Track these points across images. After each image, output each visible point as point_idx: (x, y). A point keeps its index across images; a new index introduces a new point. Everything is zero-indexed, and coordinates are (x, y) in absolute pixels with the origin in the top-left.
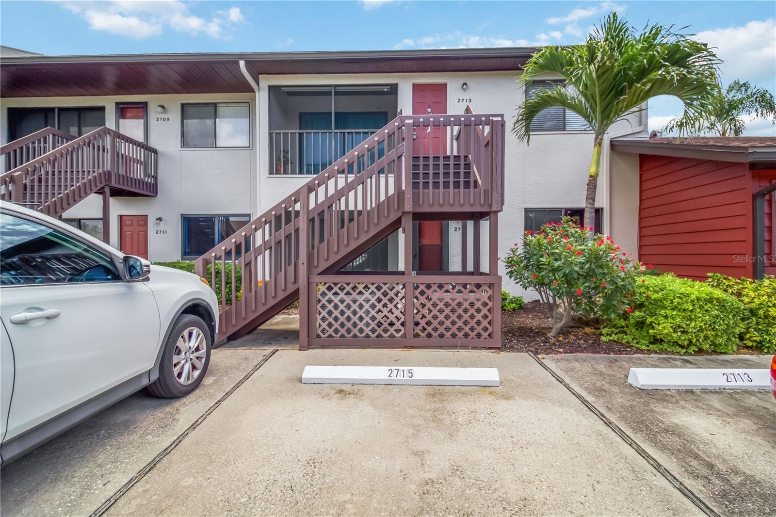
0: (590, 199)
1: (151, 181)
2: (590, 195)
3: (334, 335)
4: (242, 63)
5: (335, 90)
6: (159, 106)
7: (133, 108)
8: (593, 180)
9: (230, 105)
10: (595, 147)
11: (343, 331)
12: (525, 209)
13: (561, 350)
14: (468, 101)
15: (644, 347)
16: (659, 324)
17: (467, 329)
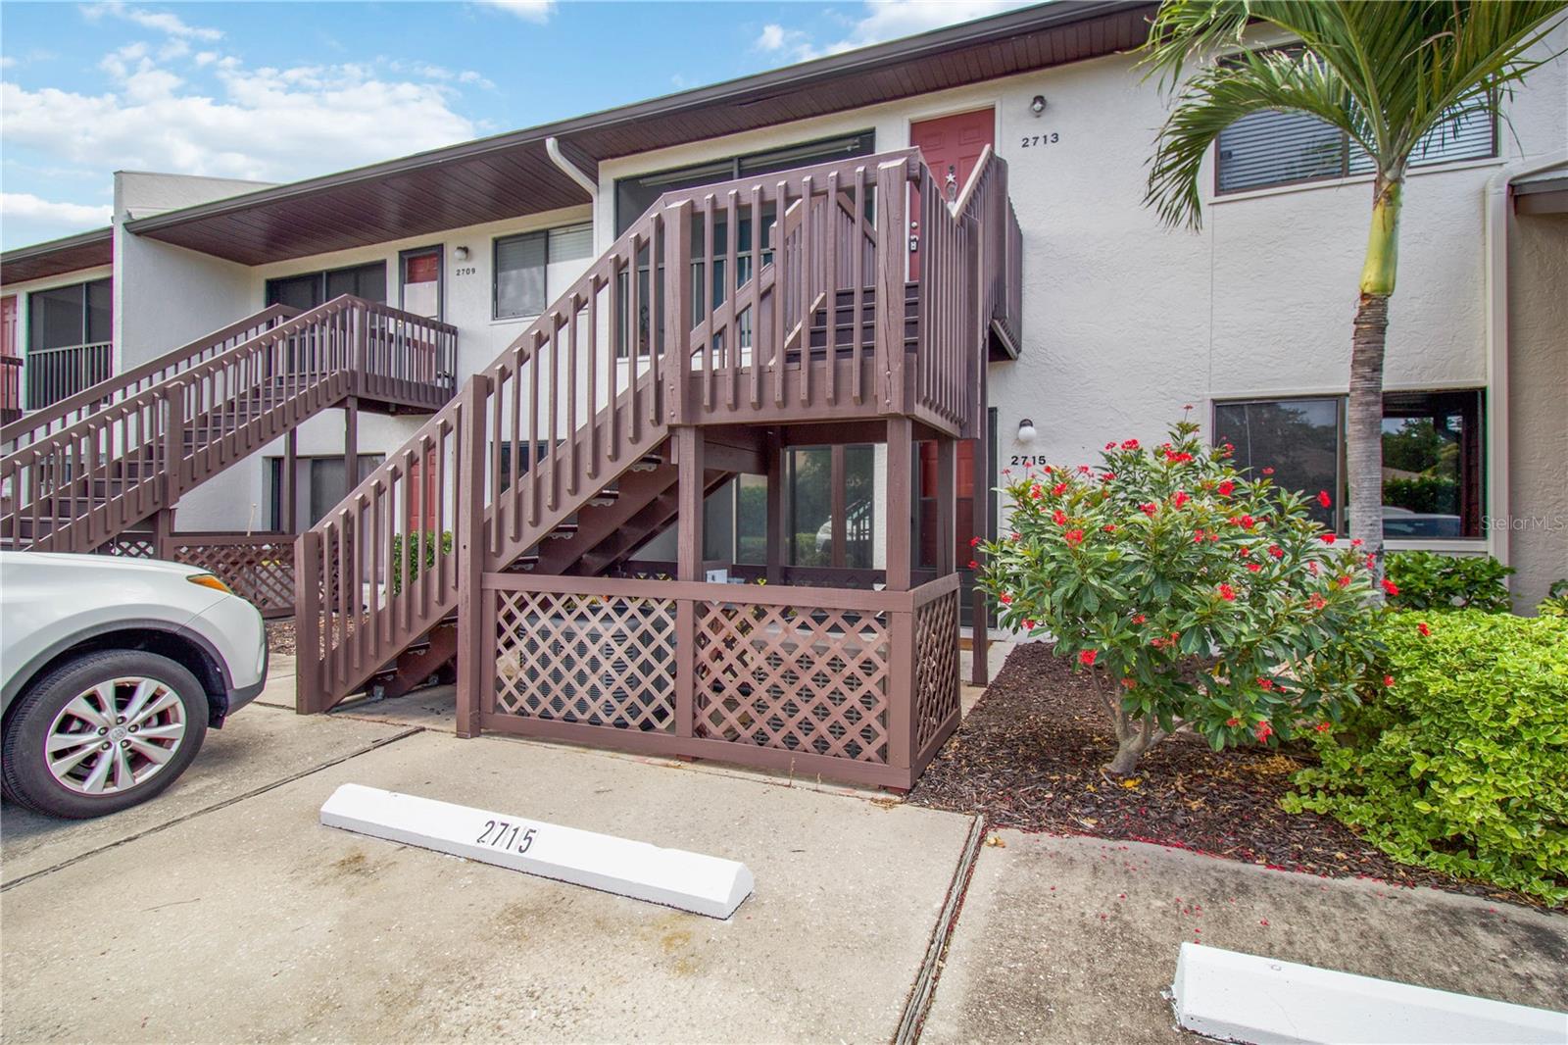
0: (1363, 364)
1: (443, 383)
2: (1363, 351)
3: (529, 709)
4: (551, 144)
5: (740, 166)
6: (459, 248)
7: (424, 257)
8: (1369, 306)
9: (571, 229)
10: (1375, 208)
11: (545, 703)
12: (1214, 401)
13: (1089, 824)
14: (1050, 138)
15: (1404, 857)
16: (1453, 787)
17: (822, 728)
